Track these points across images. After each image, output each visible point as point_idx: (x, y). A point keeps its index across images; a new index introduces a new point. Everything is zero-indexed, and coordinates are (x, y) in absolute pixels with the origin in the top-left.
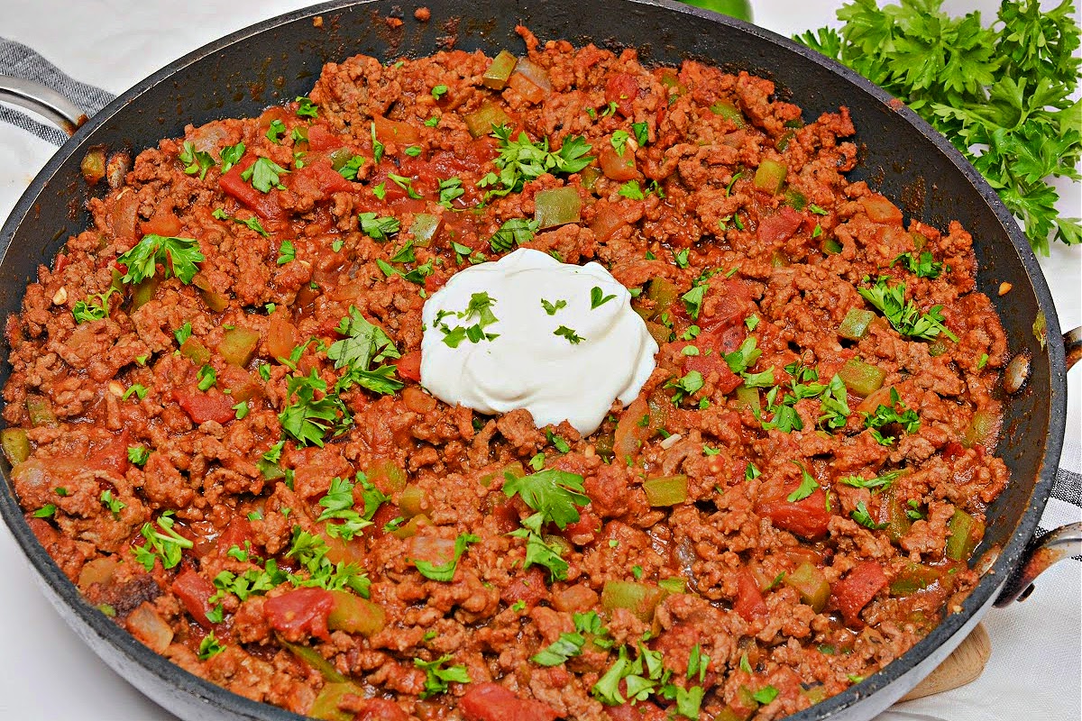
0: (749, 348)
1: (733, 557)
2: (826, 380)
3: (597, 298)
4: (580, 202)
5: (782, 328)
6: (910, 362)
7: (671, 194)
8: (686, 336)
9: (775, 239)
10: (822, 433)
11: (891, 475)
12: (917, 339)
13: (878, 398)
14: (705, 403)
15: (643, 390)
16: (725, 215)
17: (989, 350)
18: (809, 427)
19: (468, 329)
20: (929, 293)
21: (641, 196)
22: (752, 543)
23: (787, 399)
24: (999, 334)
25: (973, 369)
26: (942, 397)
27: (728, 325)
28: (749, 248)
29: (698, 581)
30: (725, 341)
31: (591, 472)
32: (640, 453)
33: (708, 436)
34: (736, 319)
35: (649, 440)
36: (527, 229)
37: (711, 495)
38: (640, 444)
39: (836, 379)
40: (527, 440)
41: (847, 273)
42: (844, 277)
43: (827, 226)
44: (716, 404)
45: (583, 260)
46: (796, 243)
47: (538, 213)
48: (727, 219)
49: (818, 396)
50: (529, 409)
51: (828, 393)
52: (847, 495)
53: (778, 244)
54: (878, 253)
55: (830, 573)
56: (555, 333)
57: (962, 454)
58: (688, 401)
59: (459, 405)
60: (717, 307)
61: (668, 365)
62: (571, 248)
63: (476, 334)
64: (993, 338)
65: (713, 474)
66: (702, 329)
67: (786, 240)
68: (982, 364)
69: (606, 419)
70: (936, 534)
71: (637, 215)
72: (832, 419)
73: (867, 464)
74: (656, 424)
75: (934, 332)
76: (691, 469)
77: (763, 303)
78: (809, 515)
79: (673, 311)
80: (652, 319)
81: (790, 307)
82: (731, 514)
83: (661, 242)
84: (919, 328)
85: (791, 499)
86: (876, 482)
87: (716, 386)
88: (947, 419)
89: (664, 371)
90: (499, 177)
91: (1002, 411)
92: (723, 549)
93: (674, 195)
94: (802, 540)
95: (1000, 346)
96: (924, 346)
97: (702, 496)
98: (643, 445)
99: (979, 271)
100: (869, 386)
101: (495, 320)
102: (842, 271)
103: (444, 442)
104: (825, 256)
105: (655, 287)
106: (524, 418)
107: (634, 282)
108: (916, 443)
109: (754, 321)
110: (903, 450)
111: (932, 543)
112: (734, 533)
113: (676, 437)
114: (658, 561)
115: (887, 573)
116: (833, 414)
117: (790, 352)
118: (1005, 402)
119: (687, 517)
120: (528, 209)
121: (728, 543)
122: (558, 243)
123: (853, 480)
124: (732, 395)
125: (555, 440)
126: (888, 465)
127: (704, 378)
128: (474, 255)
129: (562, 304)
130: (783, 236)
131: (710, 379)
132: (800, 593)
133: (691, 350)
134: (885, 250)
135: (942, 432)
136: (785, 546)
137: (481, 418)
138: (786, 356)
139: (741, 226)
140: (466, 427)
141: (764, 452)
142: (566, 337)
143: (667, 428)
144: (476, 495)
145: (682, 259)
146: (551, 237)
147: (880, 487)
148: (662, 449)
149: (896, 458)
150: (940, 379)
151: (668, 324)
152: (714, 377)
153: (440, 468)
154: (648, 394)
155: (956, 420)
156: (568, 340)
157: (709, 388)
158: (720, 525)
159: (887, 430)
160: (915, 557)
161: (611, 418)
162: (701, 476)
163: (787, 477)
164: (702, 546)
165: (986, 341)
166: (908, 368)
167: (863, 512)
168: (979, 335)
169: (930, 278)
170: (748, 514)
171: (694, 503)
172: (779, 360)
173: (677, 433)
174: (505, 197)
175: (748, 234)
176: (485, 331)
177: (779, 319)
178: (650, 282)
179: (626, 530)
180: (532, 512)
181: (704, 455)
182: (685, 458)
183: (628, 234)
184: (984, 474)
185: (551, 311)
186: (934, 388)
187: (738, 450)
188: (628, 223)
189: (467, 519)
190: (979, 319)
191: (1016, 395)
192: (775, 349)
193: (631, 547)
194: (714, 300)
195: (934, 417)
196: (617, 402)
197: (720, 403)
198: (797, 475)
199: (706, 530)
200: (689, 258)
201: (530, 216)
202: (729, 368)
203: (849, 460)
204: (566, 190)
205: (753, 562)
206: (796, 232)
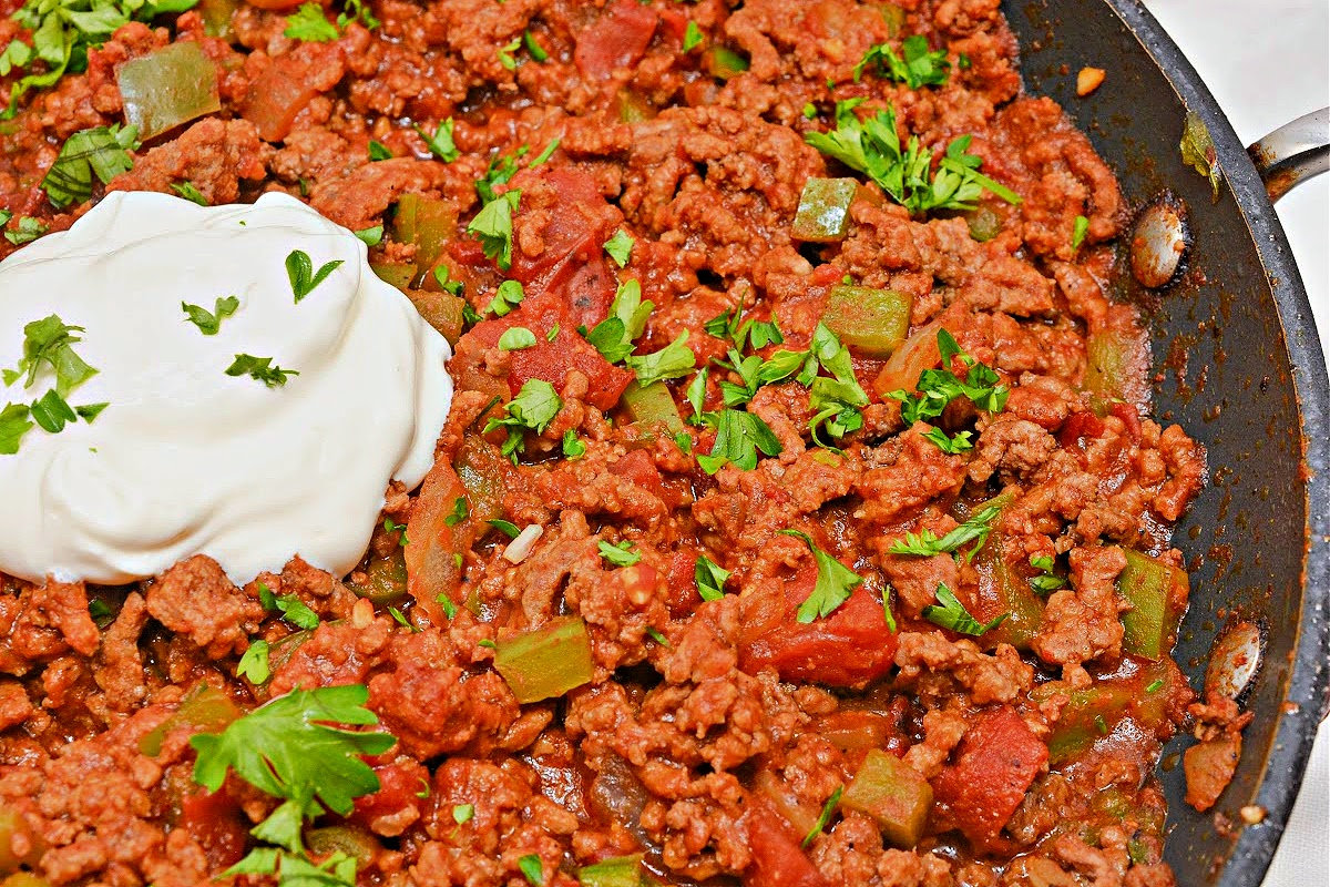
0: (629, 303)
1: (728, 784)
2: (801, 339)
3: (301, 276)
4: (213, 69)
5: (679, 246)
6: (945, 264)
7: (389, 16)
8: (498, 306)
9: (612, 66)
10: (824, 455)
11: (986, 512)
12: (942, 213)
13: (916, 356)
14: (574, 446)
15: (440, 447)
16: (508, 39)
17: (1086, 209)
18: (795, 446)
19: (36, 407)
20: (937, 116)
21: (332, 31)
22: (759, 742)
23: (731, 395)
24: (1099, 172)
25: (1061, 252)
26: (1019, 319)
27: (575, 264)
28: (567, 95)
29: (661, 845)
30: (575, 298)
31: (376, 661)
32: (463, 579)
33: (599, 518)
34: (587, 248)
35: (477, 547)
36: (114, 146)
37: (642, 652)
38: (459, 559)
39: (822, 334)
40: (221, 626)
41: (773, 107)
42: (770, 116)
43: (708, 22)
44: (593, 437)
45: (248, 191)
46: (655, 65)
47: (132, 110)
48: (516, 44)
49: (793, 376)
50: (208, 552)
51: (812, 367)
52: (910, 577)
53: (622, 75)
54: (822, 55)
55: (923, 756)
56: (231, 372)
57: (1098, 433)
58: (538, 447)
59: (51, 580)
60: (544, 233)
61: (481, 380)
62: (215, 169)
63: (54, 414)
64: (1087, 180)
65: (640, 609)
66: (524, 284)
67: (634, 64)
68: (1079, 238)
69: (378, 530)
70: (1100, 615)
71: (331, 73)
72: (833, 418)
73: (930, 501)
74: (483, 511)
75: (970, 192)
76: (592, 609)
77: (627, 199)
78: (854, 645)
79: (454, 256)
80: (417, 286)
81: (684, 200)
82: (700, 693)
83: (391, 117)
84: (941, 189)
85: (806, 617)
86: (961, 535)
87: (585, 400)
88: (1044, 363)
89: (476, 396)
90: (33, 49)
91: (1142, 324)
92: (701, 768)
93: (396, 17)
94: (844, 694)
95: (1108, 195)
96: (958, 225)
97: (624, 658)
98: (466, 562)
99: (1023, 56)
100: (889, 334)
101: (89, 372)
102: (763, 106)
103: (38, 665)
104: (721, 83)
105: (406, 215)
106: (206, 575)
107: (361, 213)
108: (1015, 433)
109: (622, 245)
110: (993, 453)
111: (1100, 638)
112: (716, 731)
113: (533, 532)
114: (567, 822)
115: (1037, 728)
116: (833, 408)
117: (704, 290)
118: (1141, 303)
119: (604, 711)
120: (107, 103)
121: (707, 752)
122: (188, 165)
123: (916, 543)
124: (618, 411)
125: (281, 605)
126: (971, 492)
127: (559, 389)
128: (15, 224)
129: (229, 306)
130: (627, 59)
131: (571, 390)
132: (878, 823)
133: (518, 336)
134: (834, 48)
135: (1051, 398)
136: (816, 716)
137: (106, 596)
138: (701, 302)
139: (541, 53)
140: (79, 628)
141: (720, 523)
142: (256, 376)
143: (507, 515)
144: (137, 785)
145: (444, 143)
146: (169, 156)
147: (971, 543)
148: (510, 564)
149: (981, 472)
150: (1010, 285)
151: (453, 286)
152: (577, 382)
153: (42, 723)
154: (452, 453)
155: (1060, 360)
156: (260, 384)
157: (574, 407)
158: (683, 718)
159: (952, 420)
160: (1077, 674)
161: (388, 525)
162: (615, 617)
163: (783, 569)
164: (654, 771)
165: (1077, 190)
166: (943, 276)
167: (951, 606)
168: (1062, 182)
169: (933, 86)
170: (735, 681)
171: (611, 678)
172: (692, 314)
173: (532, 521)
174: (56, 88)
175: (559, 67)
176: (74, 401)
177: (667, 228)
178: (393, 206)
179: (484, 773)
180: (273, 804)
181: (608, 565)
182: (566, 578)
183: (323, 114)
184: (1152, 463)
185: (209, 327)
186: (1003, 306)
187: (667, 532)
188: (318, 93)
189: (126, 851)
190: (1049, 148)
191: (1167, 287)
192: (675, 291)
193: (503, 809)
194: (536, 218)
195: (1021, 365)
196: (394, 485)
197: (601, 436)
198: (802, 559)
199: (655, 734)
200: (455, 137)
201: (115, 117)
202: (602, 356)
203: (893, 502)
204: (177, 47)
205: (768, 781)
206: (649, 45)
